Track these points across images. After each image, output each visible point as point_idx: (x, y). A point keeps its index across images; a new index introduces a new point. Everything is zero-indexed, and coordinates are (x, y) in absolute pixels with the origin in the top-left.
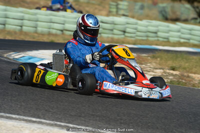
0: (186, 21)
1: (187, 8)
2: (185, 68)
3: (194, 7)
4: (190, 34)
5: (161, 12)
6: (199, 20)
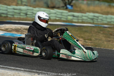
0: (58, 8)
4: (62, 15)
6: (65, 7)
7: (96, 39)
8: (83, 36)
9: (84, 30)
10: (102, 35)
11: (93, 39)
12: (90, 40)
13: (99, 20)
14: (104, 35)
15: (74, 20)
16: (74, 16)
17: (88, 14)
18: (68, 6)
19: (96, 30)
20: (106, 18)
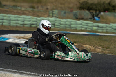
0: (86, 19)
1: (87, 13)
2: (81, 42)
3: (90, 13)
4: (87, 26)
5: (74, 15)
8: (102, 44)
9: (104, 38)
16: (98, 26)
17: (112, 25)
18: (96, 18)
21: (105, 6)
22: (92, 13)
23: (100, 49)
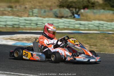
0: (67, 17)
1: (67, 11)
3: (70, 10)
4: (69, 24)
6: (73, 17)
7: (101, 45)
8: (88, 42)
9: (90, 36)
10: (106, 41)
11: (98, 45)
12: (96, 46)
13: (104, 27)
14: (109, 41)
15: (81, 28)
16: (81, 24)
17: (93, 22)
18: (76, 15)
19: (101, 36)
20: (111, 25)
21: (84, 3)
22: (72, 10)
23: (87, 47)
